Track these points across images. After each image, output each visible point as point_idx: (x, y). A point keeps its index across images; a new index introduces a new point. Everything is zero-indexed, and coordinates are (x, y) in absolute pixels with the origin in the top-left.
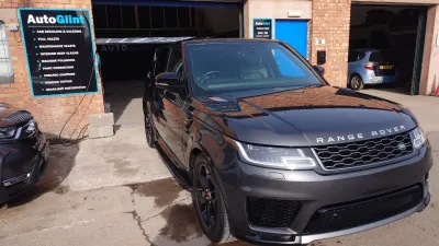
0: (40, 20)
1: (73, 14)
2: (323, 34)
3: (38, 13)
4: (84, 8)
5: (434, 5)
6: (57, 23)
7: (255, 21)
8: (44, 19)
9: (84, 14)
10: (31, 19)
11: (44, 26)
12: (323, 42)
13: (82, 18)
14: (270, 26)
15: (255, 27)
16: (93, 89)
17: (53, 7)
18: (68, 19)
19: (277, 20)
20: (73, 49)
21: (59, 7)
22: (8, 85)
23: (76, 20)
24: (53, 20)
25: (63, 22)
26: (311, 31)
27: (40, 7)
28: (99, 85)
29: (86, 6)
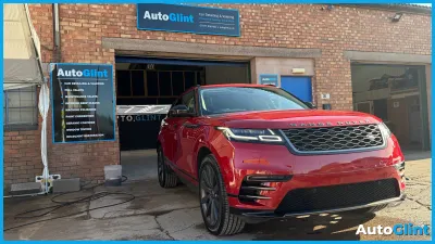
0: (68, 74)
2: (327, 89)
3: (69, 68)
4: (109, 63)
6: (83, 76)
7: (262, 77)
8: (72, 73)
9: (109, 68)
11: (71, 79)
12: (328, 96)
13: (105, 72)
14: (276, 82)
15: (263, 82)
16: (109, 136)
17: (80, 62)
18: (95, 73)
19: (282, 76)
20: (95, 100)
21: (87, 62)
22: (31, 132)
23: (100, 73)
24: (80, 74)
25: (89, 74)
26: (316, 86)
27: (70, 62)
28: (117, 133)
29: (111, 62)
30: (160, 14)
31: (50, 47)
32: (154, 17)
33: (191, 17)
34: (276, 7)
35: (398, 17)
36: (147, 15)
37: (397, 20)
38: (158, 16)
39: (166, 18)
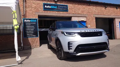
0: (27, 21)
1: (34, 20)
2: (90, 24)
3: (27, 19)
4: (36, 18)
5: (115, 18)
8: (28, 21)
9: (37, 20)
10: (25, 21)
11: (28, 22)
12: (90, 26)
16: (37, 36)
17: (30, 18)
18: (33, 21)
20: (33, 27)
21: (31, 18)
22: (18, 35)
23: (34, 21)
24: (30, 21)
27: (27, 18)
28: (39, 35)
29: (37, 18)
30: (49, 6)
31: (23, 15)
32: (47, 7)
33: (56, 7)
34: (77, 4)
35: (106, 6)
36: (46, 6)
37: (106, 7)
38: (48, 7)
39: (50, 7)
